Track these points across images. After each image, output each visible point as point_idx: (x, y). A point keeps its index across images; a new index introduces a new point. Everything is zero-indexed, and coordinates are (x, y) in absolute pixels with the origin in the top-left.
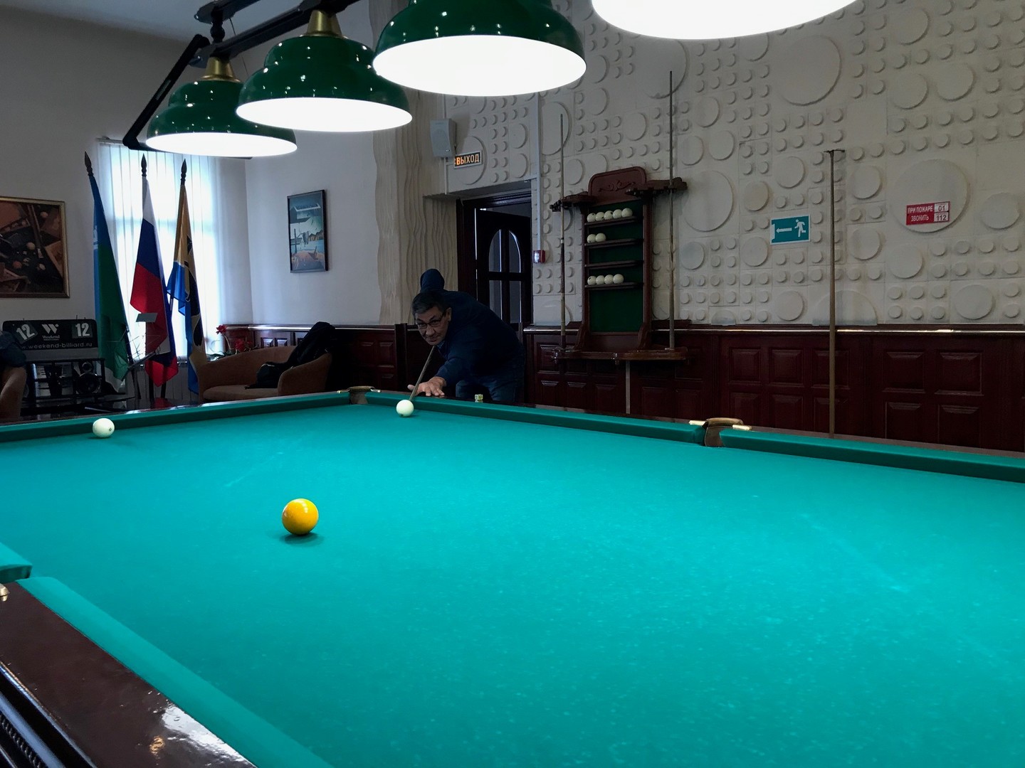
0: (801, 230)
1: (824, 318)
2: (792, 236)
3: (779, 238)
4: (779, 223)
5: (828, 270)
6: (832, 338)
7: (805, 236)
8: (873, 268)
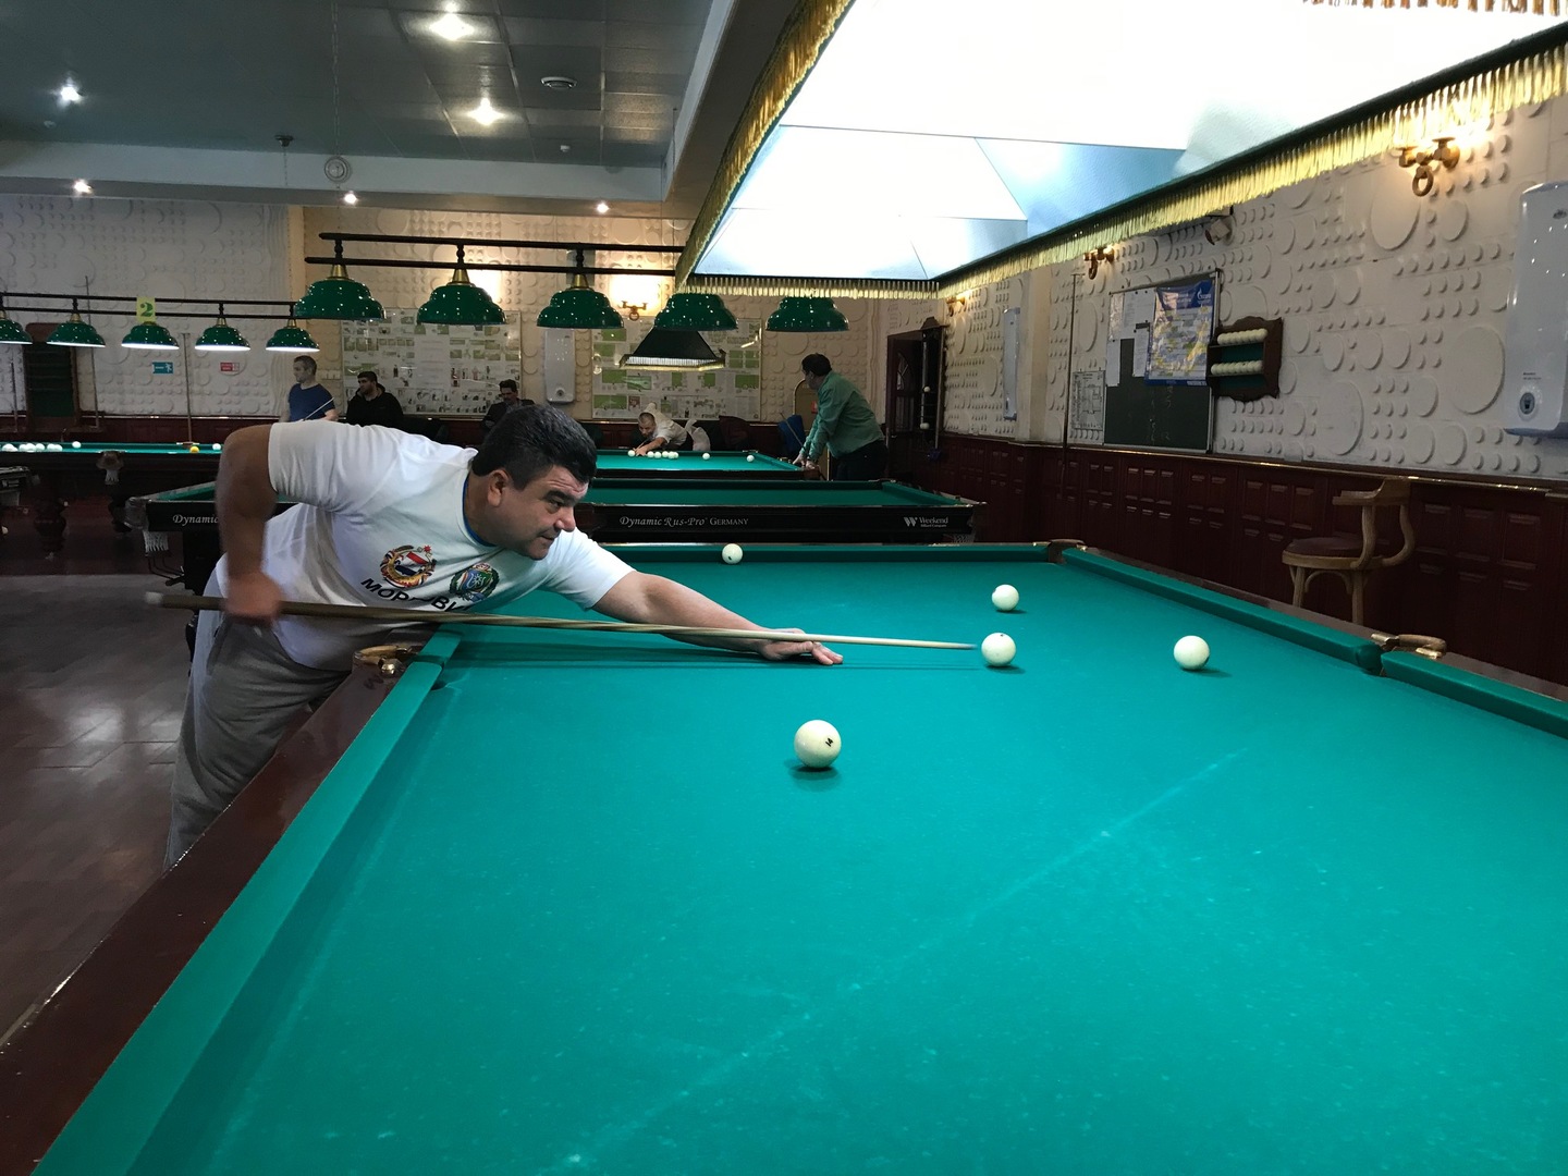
0: (169, 368)
1: (184, 411)
2: (165, 371)
3: (157, 371)
4: (156, 364)
5: (185, 389)
6: (189, 421)
7: (171, 372)
8: (207, 389)
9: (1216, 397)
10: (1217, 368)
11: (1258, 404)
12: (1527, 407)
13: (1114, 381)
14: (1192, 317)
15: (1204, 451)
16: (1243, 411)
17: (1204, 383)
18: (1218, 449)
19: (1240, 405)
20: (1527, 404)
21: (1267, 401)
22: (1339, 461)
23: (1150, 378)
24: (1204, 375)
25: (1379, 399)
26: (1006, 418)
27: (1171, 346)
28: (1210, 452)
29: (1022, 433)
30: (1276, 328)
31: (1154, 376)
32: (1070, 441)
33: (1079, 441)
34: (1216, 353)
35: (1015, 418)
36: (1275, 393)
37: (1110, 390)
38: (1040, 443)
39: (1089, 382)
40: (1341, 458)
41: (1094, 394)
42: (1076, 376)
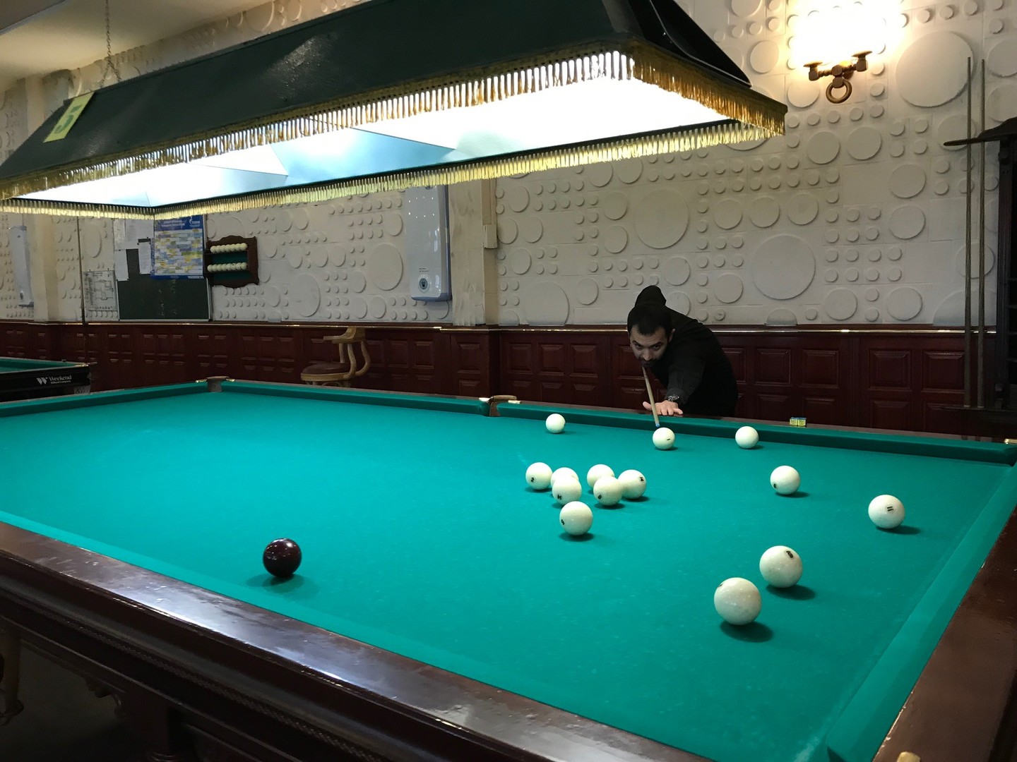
9: (212, 285)
10: (210, 268)
11: (244, 289)
12: (424, 286)
13: (123, 276)
14: (186, 235)
15: (207, 320)
16: (234, 294)
17: (202, 277)
18: (217, 317)
19: (231, 290)
20: (423, 284)
21: (251, 287)
22: (307, 320)
23: (156, 274)
24: (202, 272)
25: (329, 284)
26: (22, 306)
27: (171, 254)
28: (211, 321)
29: (41, 315)
30: (252, 243)
31: (159, 273)
32: (86, 319)
33: (94, 319)
34: (209, 258)
35: (31, 306)
36: (257, 282)
37: (120, 284)
38: (58, 322)
39: (100, 278)
40: (308, 318)
41: (105, 286)
42: (87, 275)
